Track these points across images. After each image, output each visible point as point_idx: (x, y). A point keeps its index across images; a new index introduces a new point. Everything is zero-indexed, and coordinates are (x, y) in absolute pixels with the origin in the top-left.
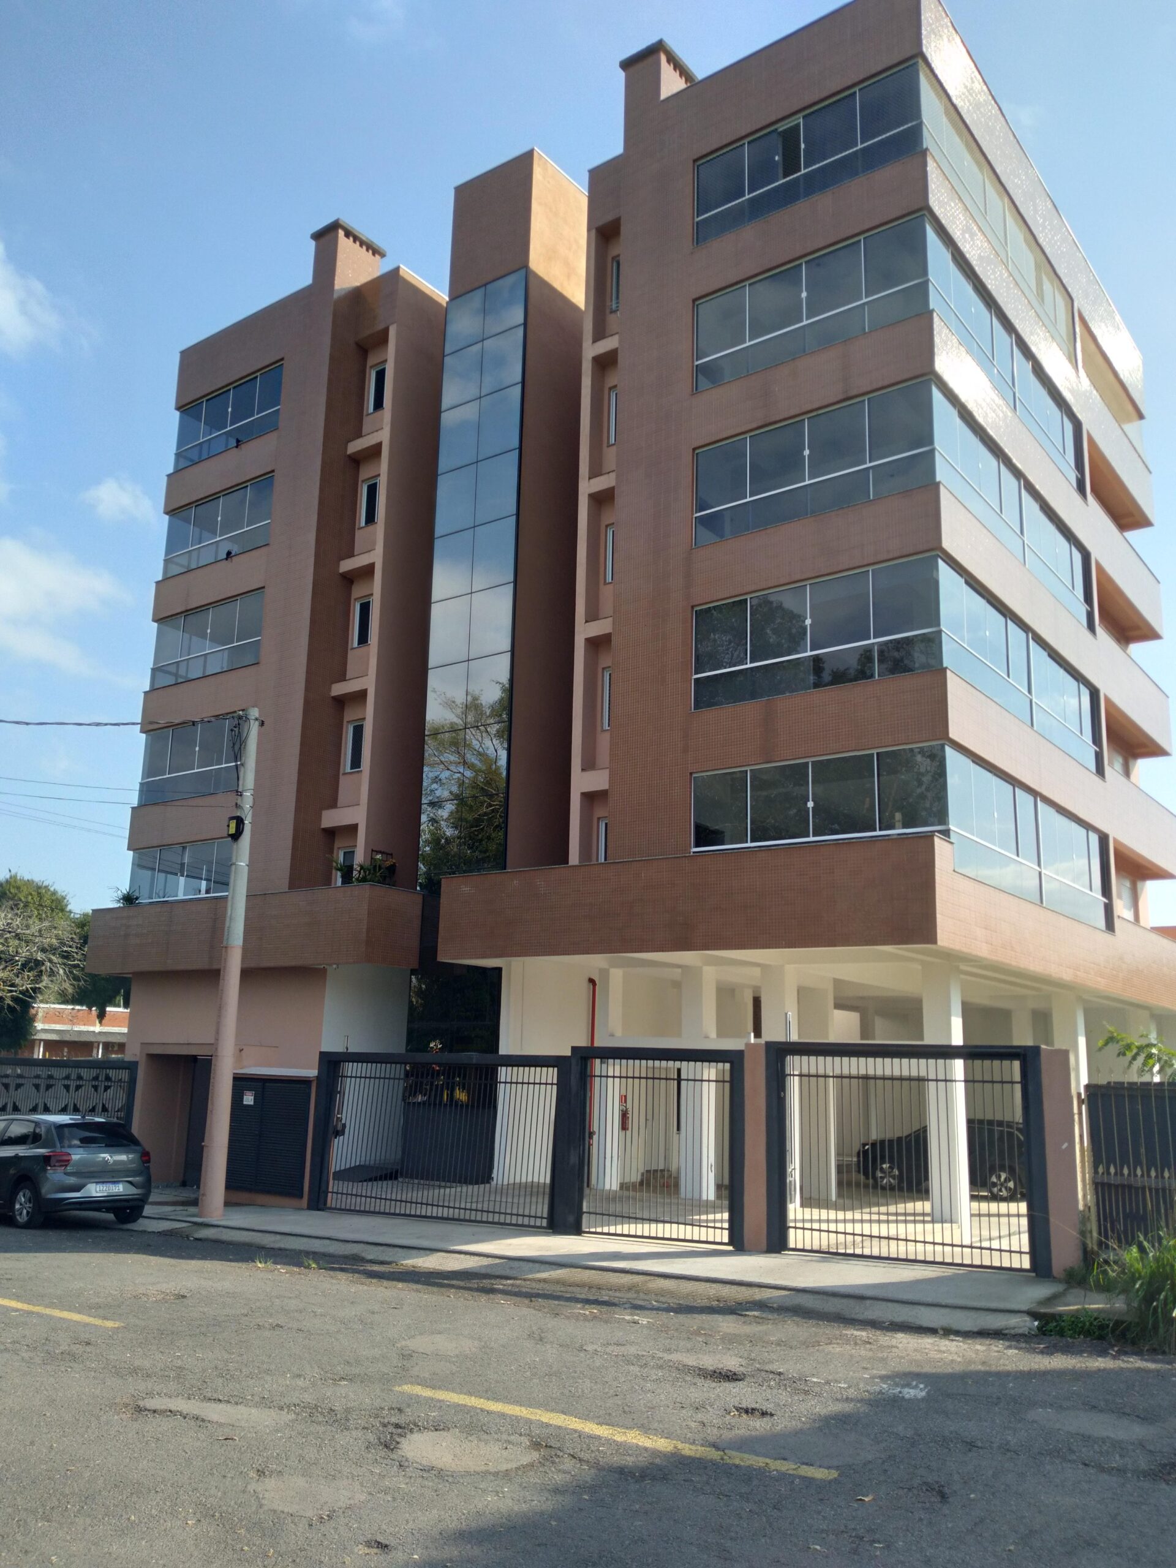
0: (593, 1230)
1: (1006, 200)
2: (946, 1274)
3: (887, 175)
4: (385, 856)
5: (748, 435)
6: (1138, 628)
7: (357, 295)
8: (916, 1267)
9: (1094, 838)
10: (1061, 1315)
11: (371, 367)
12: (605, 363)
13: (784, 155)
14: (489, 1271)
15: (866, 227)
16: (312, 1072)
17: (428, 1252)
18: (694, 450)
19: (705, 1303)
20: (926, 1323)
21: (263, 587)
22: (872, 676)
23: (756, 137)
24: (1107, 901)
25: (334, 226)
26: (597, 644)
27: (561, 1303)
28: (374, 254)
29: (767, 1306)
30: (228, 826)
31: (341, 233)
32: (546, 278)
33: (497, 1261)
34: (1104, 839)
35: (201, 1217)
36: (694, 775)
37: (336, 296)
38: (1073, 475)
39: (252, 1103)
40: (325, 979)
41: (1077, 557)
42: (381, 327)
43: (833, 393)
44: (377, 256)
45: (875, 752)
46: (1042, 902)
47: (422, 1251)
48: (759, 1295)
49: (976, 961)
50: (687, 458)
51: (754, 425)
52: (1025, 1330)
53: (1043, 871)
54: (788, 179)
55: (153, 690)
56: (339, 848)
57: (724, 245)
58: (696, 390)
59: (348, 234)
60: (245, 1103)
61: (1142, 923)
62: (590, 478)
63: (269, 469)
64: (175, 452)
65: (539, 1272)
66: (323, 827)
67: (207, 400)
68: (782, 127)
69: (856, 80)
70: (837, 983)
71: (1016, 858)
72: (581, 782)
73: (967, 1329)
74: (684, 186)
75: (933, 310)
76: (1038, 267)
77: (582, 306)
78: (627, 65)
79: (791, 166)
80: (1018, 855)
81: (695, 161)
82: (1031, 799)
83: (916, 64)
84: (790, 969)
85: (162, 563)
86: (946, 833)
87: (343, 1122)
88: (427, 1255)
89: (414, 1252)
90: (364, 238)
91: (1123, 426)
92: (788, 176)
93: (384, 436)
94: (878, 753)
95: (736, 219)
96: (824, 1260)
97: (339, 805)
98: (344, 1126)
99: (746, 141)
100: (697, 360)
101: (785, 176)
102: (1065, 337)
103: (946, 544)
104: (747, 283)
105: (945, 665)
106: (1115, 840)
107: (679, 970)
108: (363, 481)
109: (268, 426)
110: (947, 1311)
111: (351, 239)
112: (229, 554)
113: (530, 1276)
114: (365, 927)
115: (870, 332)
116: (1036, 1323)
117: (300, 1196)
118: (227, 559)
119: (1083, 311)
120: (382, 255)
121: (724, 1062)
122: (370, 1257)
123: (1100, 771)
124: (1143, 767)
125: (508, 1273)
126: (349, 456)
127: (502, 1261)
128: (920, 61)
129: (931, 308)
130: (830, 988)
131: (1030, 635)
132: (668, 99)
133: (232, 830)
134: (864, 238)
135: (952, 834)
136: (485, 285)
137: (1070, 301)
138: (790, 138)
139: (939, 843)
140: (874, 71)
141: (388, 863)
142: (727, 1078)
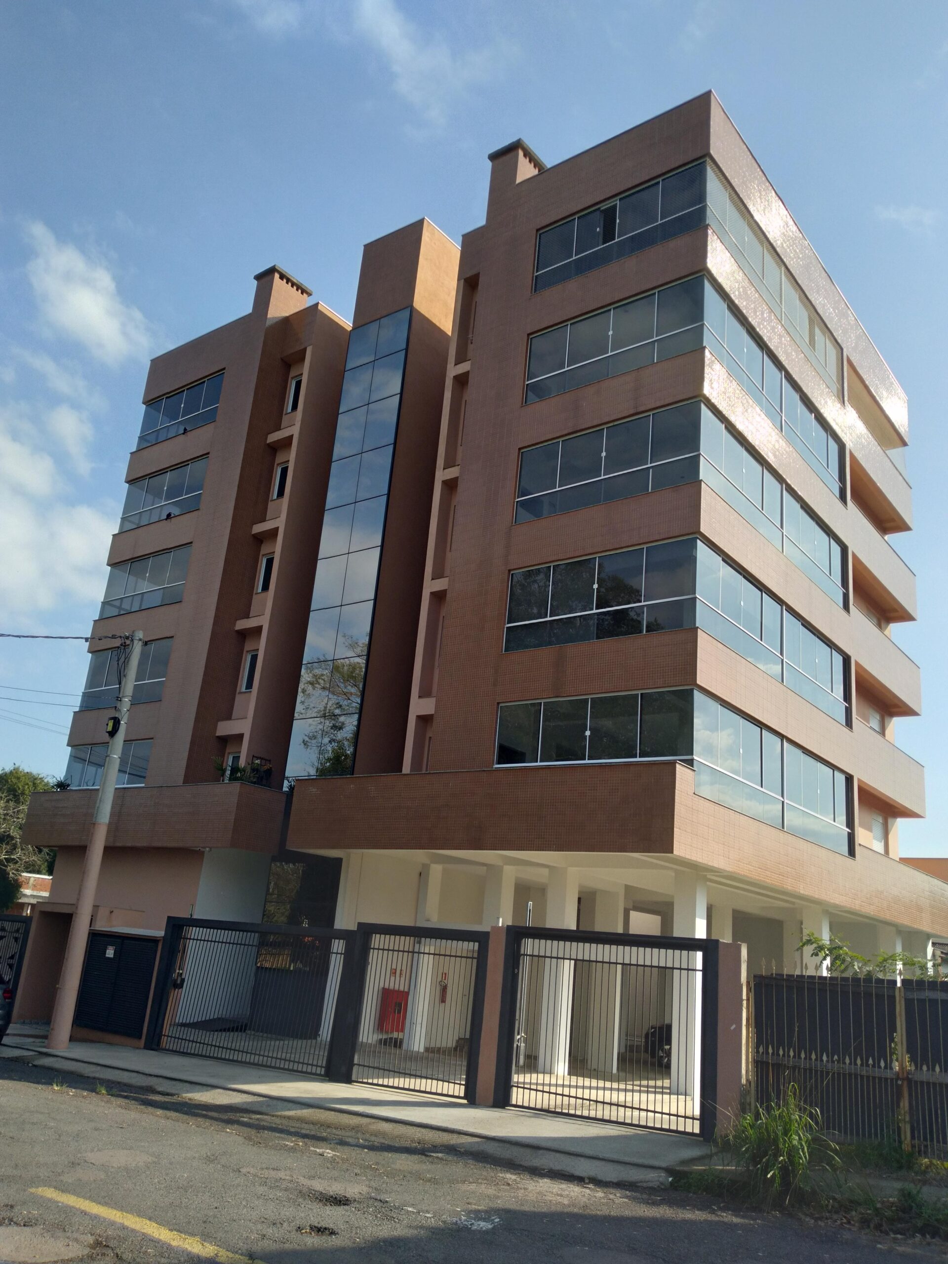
0: (365, 1080)
1: (783, 268)
2: (628, 1133)
3: (679, 243)
4: (263, 762)
5: (561, 440)
6: (896, 611)
7: (285, 322)
8: (607, 1126)
9: (841, 779)
10: (691, 1173)
11: (292, 378)
12: (462, 381)
13: (604, 227)
14: (248, 1107)
15: (660, 283)
16: (161, 933)
17: (209, 1088)
18: (520, 449)
19: (407, 1144)
20: (578, 1172)
21: (191, 543)
22: (641, 631)
23: (584, 214)
24: (850, 831)
25: (272, 271)
26: (439, 597)
27: (282, 1135)
28: (302, 293)
29: (456, 1150)
30: (107, 725)
31: (277, 276)
32: (427, 315)
33: (261, 1099)
34: (849, 779)
35: (48, 1048)
36: (501, 705)
37: (268, 323)
38: (836, 487)
39: (112, 956)
40: (203, 861)
41: (836, 550)
42: (299, 348)
43: (625, 408)
44: (304, 294)
45: (639, 692)
46: (783, 827)
47: (205, 1087)
48: (454, 1140)
49: (718, 872)
50: (515, 454)
51: (566, 432)
52: (655, 1184)
53: (786, 801)
54: (605, 245)
55: (101, 619)
56: (229, 753)
57: (553, 294)
58: (525, 402)
59: (282, 277)
60: (107, 956)
61: (891, 856)
62: (444, 469)
63: (205, 452)
64: (139, 435)
65: (289, 1110)
66: (217, 734)
67: (167, 398)
68: (604, 206)
69: (660, 173)
70: (628, 888)
71: (760, 788)
72: (419, 706)
73: (608, 1180)
74: (529, 248)
75: (705, 347)
76: (811, 322)
77: (450, 334)
78: (494, 157)
79: (608, 235)
80: (762, 787)
81: (538, 230)
82: (778, 741)
83: (705, 162)
84: (572, 871)
85: (119, 520)
86: (690, 763)
87: (183, 977)
88: (207, 1091)
89: (198, 1087)
90: (295, 281)
91: (887, 452)
92: (606, 243)
93: (294, 430)
94: (642, 694)
95: (562, 275)
96: (536, 1116)
97: (233, 718)
98: (183, 980)
99: (576, 217)
100: (528, 381)
101: (604, 243)
102: (835, 380)
103: (703, 529)
104: (569, 323)
105: (697, 625)
106: (859, 780)
107: (485, 868)
108: (278, 465)
109: (210, 418)
110: (603, 1163)
111: (285, 280)
112: (169, 516)
113: (279, 1113)
114: (234, 818)
115: (657, 363)
116: (670, 1179)
117: (139, 1037)
118: (166, 519)
119: (852, 359)
120: (309, 294)
121: (474, 941)
122: (160, 1089)
123: (849, 723)
124: (896, 724)
125: (264, 1109)
126: (269, 445)
127: (265, 1099)
128: (708, 159)
129: (704, 345)
130: (622, 892)
131: (784, 607)
132: (519, 184)
133: (110, 728)
134: (658, 292)
135: (695, 762)
136: (380, 319)
137: (840, 350)
138: (610, 215)
139: (680, 770)
140: (673, 166)
141: (266, 768)
142: (476, 955)
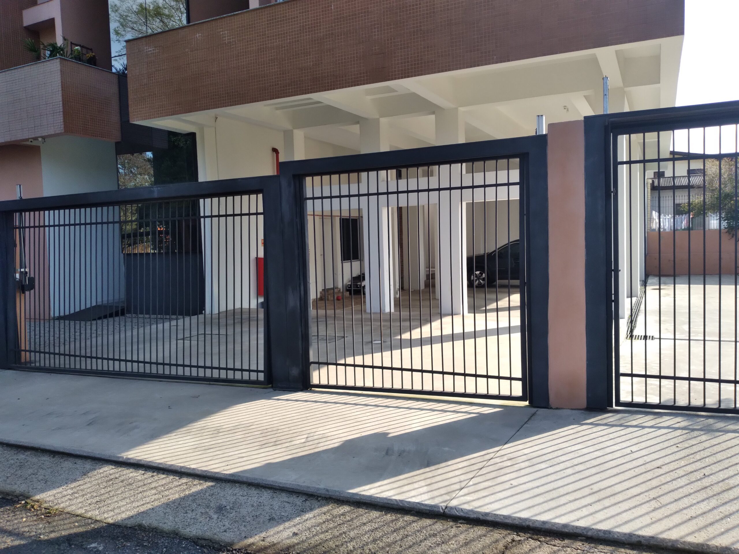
40: (40, 155)
66: (25, 24)
114: (61, 98)
141: (88, 56)
